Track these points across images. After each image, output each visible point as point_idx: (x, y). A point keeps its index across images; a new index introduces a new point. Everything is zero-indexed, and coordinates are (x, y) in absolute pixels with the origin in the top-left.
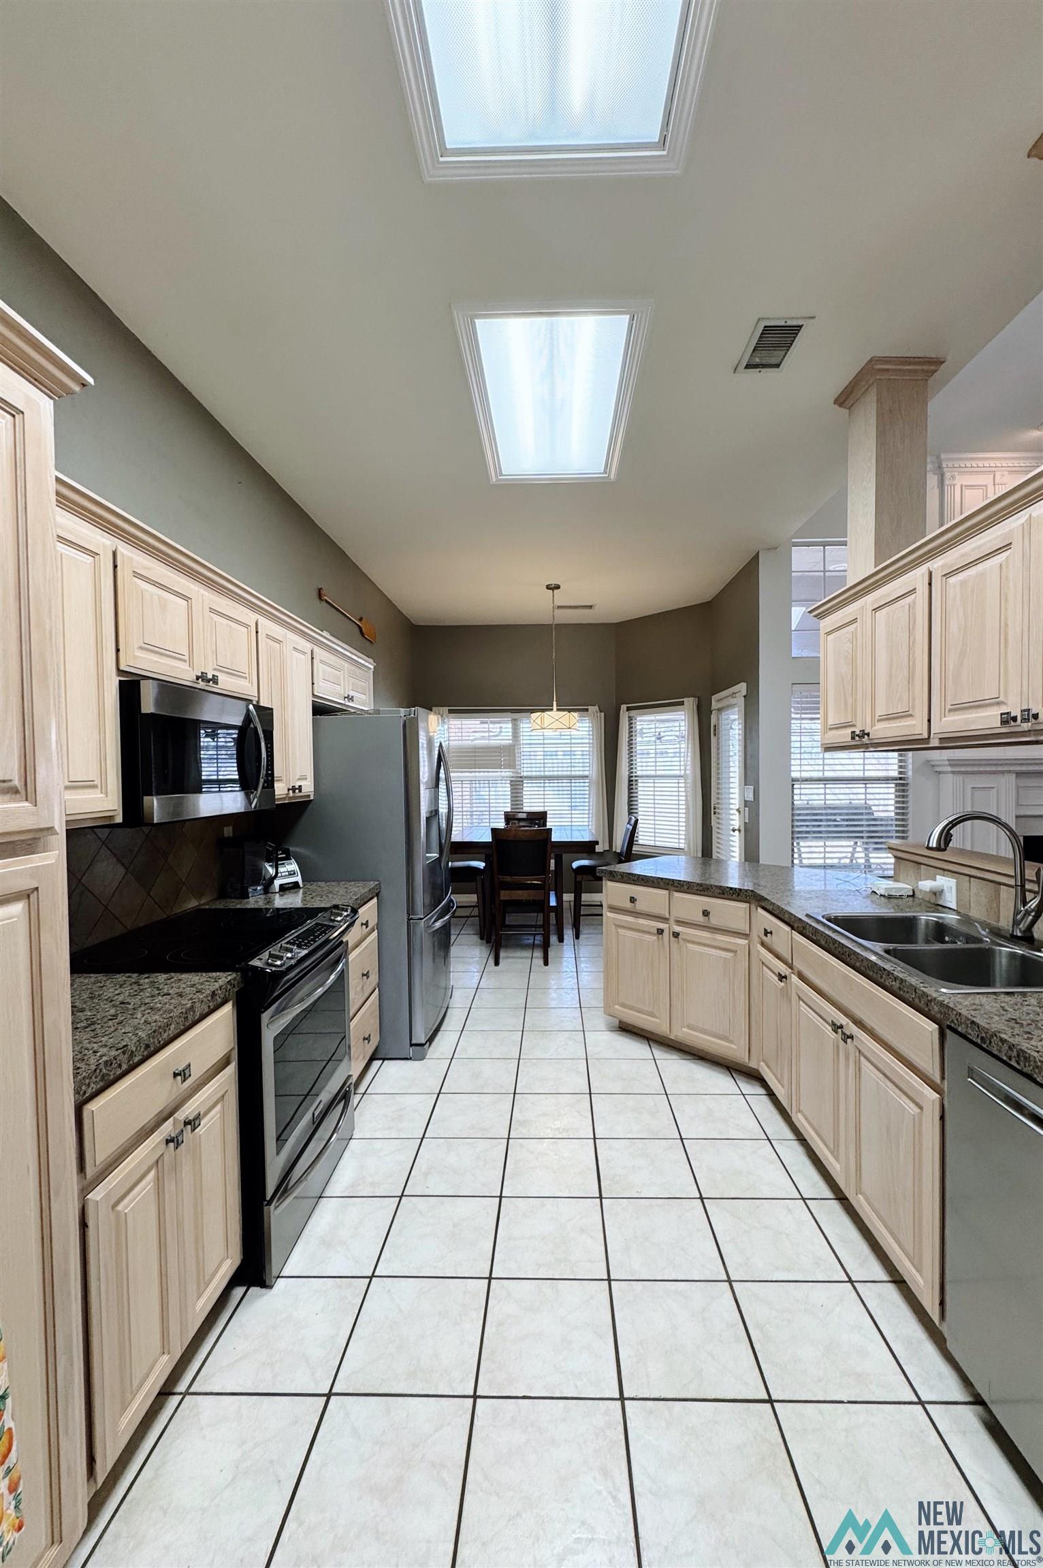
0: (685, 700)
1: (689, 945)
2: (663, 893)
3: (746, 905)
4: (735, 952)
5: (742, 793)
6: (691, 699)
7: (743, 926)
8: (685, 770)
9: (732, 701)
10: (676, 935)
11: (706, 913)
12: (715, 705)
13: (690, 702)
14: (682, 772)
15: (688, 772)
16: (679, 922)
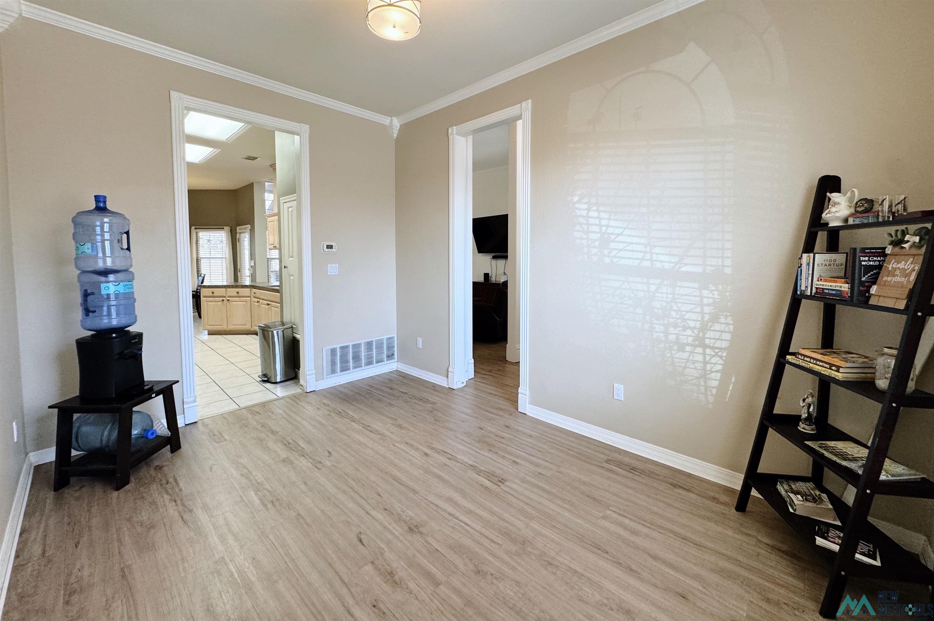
0: (225, 227)
1: (233, 303)
2: (224, 289)
3: (249, 289)
4: (246, 301)
5: (250, 263)
6: (228, 227)
7: (249, 294)
8: (226, 255)
9: (246, 230)
10: (228, 300)
11: (238, 293)
12: (238, 231)
13: (227, 228)
14: (224, 256)
15: (227, 256)
16: (229, 297)
